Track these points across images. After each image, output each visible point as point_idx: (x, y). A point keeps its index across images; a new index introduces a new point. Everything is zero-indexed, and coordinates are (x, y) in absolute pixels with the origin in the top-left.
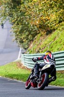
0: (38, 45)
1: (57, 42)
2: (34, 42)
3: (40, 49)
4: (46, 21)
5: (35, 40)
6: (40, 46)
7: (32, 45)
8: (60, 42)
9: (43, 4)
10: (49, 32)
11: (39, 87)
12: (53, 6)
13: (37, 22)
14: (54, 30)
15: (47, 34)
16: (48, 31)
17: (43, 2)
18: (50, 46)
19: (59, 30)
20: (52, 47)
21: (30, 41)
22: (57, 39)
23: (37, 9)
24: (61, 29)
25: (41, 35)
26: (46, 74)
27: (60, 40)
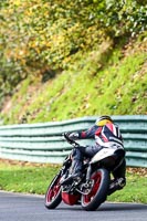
0: (23, 105)
1: (66, 98)
2: (14, 97)
3: (28, 114)
4: (41, 50)
5: (16, 94)
6: (29, 108)
7: (9, 105)
8: (74, 98)
9: (34, 11)
10: (49, 75)
11: (84, 204)
12: (56, 15)
13: (21, 53)
14: (61, 70)
15: (44, 80)
16: (47, 72)
17: (35, 7)
18: (51, 106)
19: (72, 70)
20: (55, 110)
21: (6, 95)
22: (68, 91)
23: (21, 24)
24: (75, 67)
25: (31, 83)
26: (102, 172)
27: (74, 94)
